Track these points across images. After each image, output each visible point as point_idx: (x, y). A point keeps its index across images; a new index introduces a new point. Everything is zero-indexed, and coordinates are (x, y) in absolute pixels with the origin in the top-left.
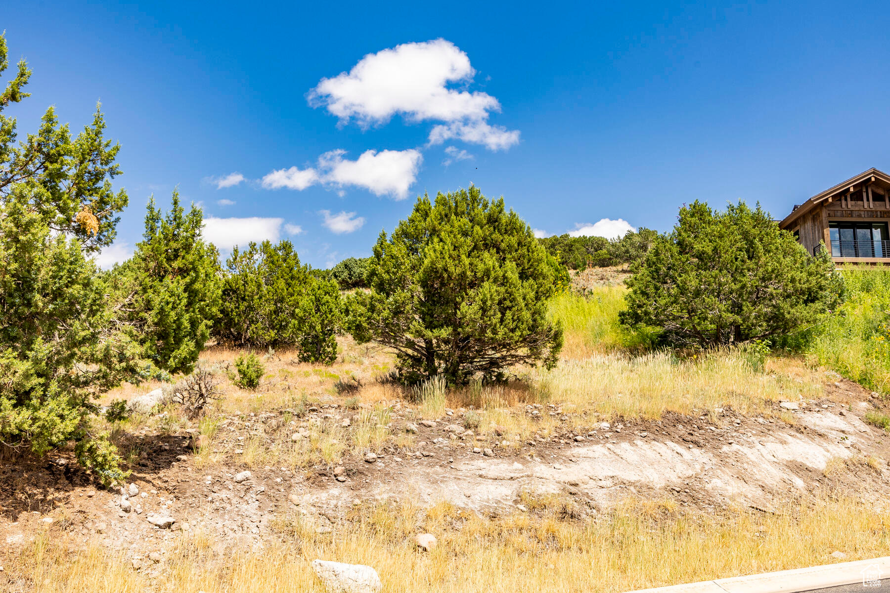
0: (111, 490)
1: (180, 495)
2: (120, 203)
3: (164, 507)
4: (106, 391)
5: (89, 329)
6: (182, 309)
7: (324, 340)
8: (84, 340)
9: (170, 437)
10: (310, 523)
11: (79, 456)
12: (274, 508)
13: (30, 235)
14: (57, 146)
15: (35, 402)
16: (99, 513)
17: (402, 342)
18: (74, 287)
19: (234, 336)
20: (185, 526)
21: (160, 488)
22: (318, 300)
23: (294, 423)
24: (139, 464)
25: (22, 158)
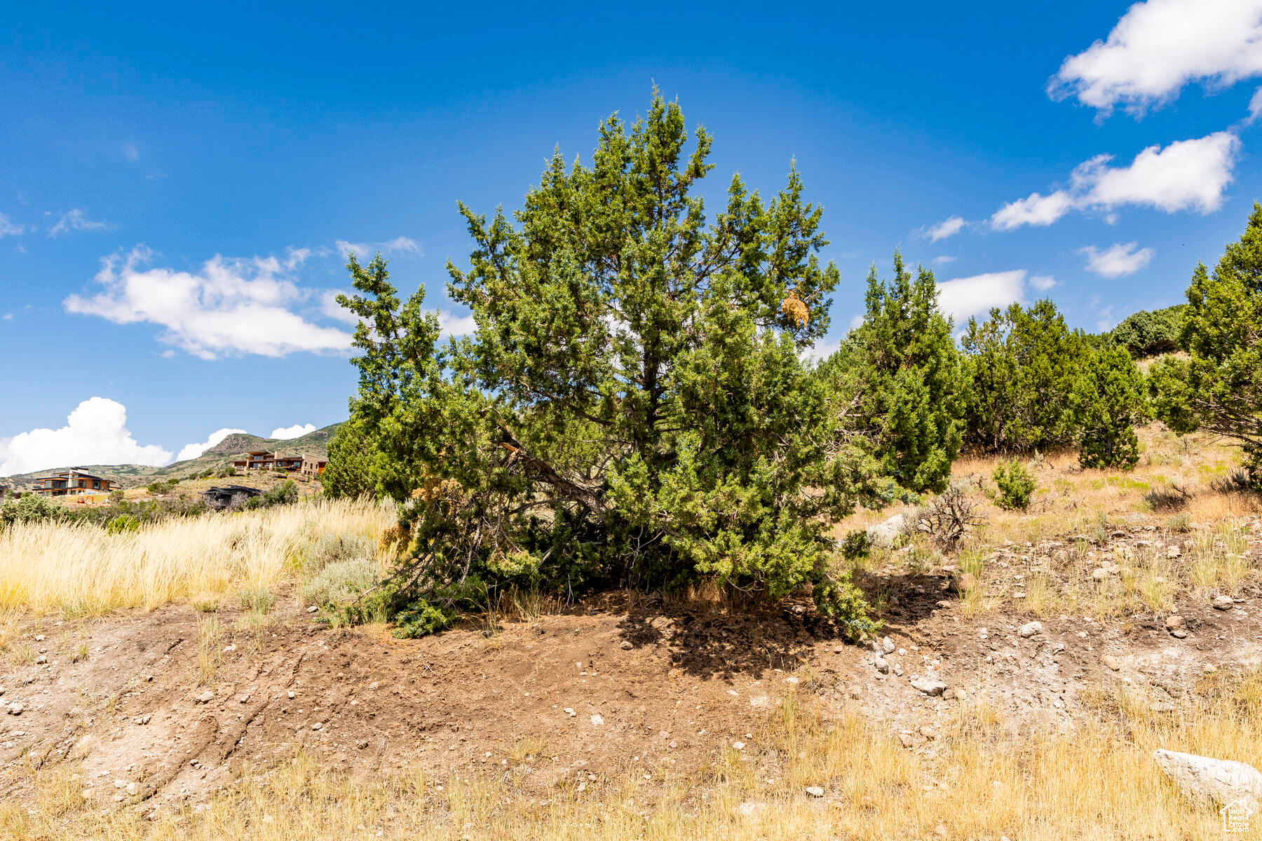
0: (861, 645)
1: (948, 653)
2: (830, 280)
3: (929, 667)
4: (838, 520)
5: (812, 444)
6: (924, 409)
7: (1117, 435)
8: (808, 459)
9: (922, 577)
10: (1137, 696)
11: (818, 602)
12: (1082, 674)
13: (737, 337)
14: (750, 220)
15: (765, 535)
16: (851, 674)
17: (1251, 428)
18: (790, 394)
19: (983, 440)
20: (960, 693)
21: (920, 644)
22: (1101, 378)
23: (1092, 555)
24: (890, 612)
25: (715, 244)
